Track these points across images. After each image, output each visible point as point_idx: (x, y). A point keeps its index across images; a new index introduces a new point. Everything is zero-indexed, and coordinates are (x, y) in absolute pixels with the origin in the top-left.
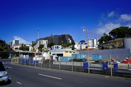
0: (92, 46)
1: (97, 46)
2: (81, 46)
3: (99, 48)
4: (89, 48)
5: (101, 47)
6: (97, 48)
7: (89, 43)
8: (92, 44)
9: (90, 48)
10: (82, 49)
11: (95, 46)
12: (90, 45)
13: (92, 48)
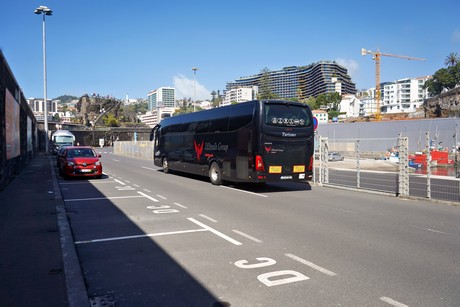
0: (400, 104)
1: (418, 105)
2: (362, 105)
3: (426, 110)
4: (389, 111)
5: (434, 109)
6: (418, 110)
7: (391, 95)
8: (401, 98)
9: (395, 110)
10: (366, 115)
11: (412, 105)
12: (395, 103)
13: (399, 111)
